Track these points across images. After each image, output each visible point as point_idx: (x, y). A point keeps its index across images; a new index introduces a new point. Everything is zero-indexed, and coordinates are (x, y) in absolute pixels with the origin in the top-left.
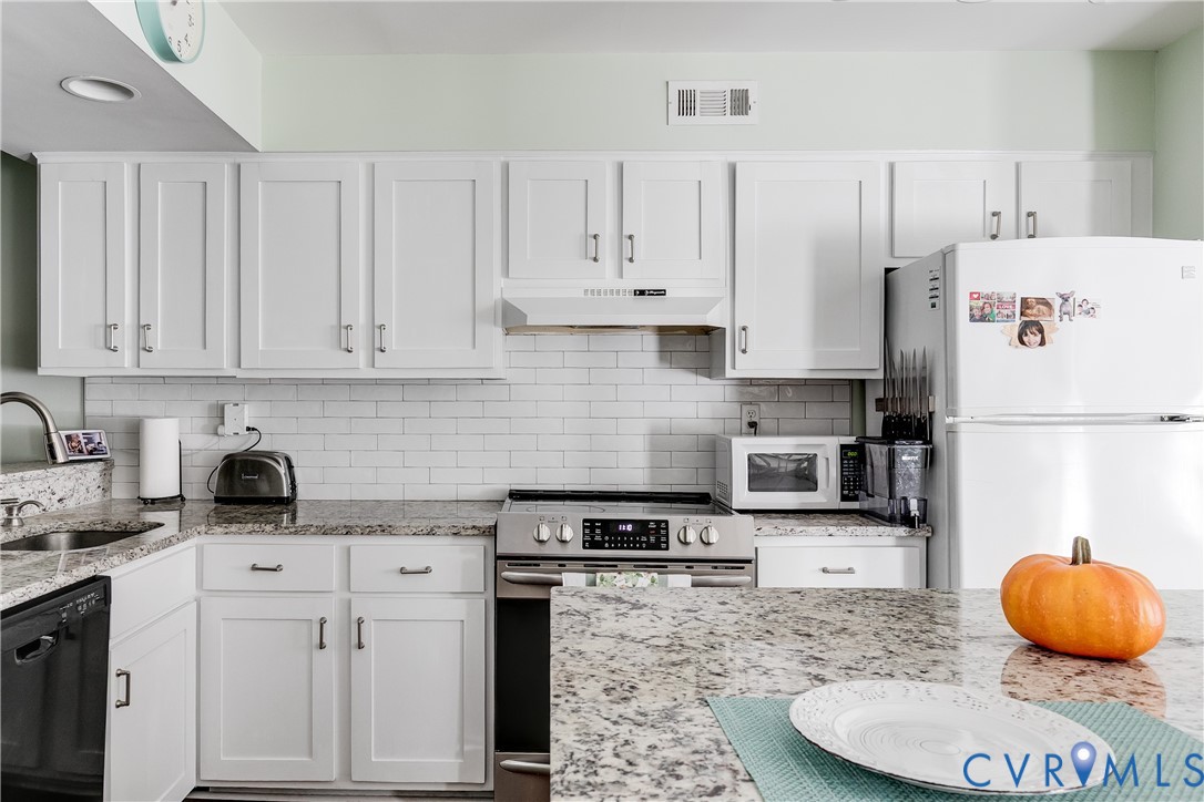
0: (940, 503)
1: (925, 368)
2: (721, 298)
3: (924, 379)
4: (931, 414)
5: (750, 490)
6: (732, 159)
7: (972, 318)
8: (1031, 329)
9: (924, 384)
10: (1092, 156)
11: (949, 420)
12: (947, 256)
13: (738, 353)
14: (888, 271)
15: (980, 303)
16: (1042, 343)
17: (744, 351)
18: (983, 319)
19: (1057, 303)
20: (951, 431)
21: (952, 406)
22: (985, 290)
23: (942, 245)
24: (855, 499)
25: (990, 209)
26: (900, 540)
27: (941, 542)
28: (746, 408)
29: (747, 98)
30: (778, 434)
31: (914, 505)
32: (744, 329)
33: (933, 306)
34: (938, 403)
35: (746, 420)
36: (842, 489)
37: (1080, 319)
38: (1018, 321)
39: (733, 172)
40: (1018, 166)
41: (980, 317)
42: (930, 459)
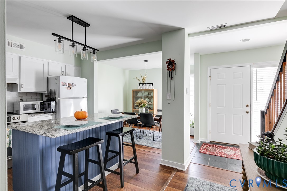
0: (57, 109)
1: (55, 91)
2: (17, 79)
3: (55, 93)
4: (56, 98)
5: (24, 110)
6: (20, 56)
7: (62, 85)
8: (69, 88)
9: (54, 94)
10: (74, 66)
11: (59, 98)
12: (58, 77)
13: (21, 88)
14: (47, 77)
15: (63, 84)
16: (70, 89)
17: (22, 88)
18: (63, 86)
19: (72, 84)
20: (59, 100)
21: (59, 96)
22: (64, 82)
23: (58, 76)
24: (43, 110)
25: (62, 71)
26: (51, 115)
27: (57, 115)
28: (20, 97)
29: (23, 46)
30: (26, 101)
31: (54, 110)
32: (22, 84)
33: (56, 83)
34: (57, 96)
35: (20, 99)
36: (41, 109)
37: (74, 86)
38: (68, 86)
39: (20, 58)
40: (66, 65)
41: (63, 85)
42: (56, 104)
